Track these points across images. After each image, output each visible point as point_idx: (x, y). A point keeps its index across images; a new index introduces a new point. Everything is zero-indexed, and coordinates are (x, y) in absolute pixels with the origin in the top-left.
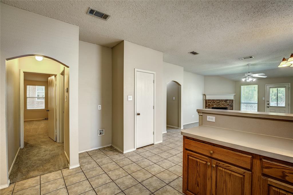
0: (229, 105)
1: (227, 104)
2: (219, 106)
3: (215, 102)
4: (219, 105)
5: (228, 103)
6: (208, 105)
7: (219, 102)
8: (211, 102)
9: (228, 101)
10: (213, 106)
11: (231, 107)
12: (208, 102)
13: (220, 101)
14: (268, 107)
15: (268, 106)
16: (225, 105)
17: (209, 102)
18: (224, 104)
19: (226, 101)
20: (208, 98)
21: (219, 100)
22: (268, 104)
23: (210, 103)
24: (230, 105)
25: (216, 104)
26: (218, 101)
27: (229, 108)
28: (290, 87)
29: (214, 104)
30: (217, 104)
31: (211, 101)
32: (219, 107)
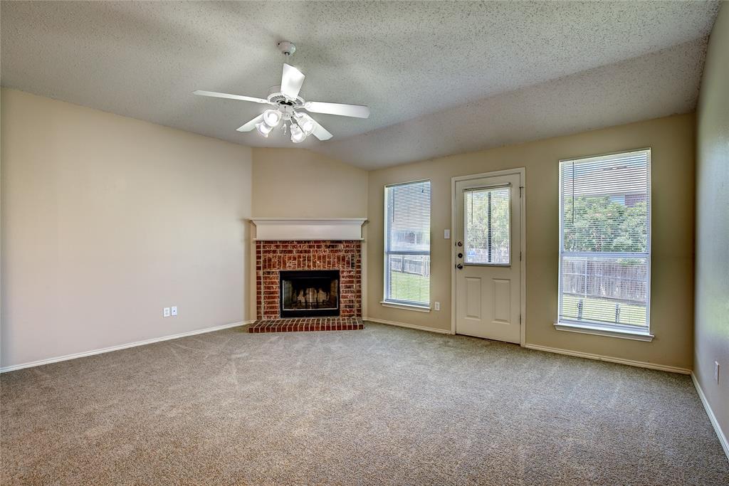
0: (343, 260)
1: (338, 258)
2: (309, 266)
3: (291, 252)
4: (309, 260)
5: (341, 254)
6: (265, 261)
7: (309, 252)
8: (274, 252)
9: (341, 246)
10: (285, 264)
11: (353, 266)
12: (265, 252)
13: (310, 247)
14: (461, 268)
15: (459, 261)
16: (329, 263)
17: (269, 252)
18: (324, 257)
19: (333, 247)
20: (264, 233)
21: (309, 242)
22: (460, 256)
23: (271, 255)
24: (348, 263)
25: (295, 259)
26: (305, 247)
27: (345, 274)
28: (524, 185)
29: (290, 258)
30: (299, 257)
31: (277, 247)
32: (306, 269)
